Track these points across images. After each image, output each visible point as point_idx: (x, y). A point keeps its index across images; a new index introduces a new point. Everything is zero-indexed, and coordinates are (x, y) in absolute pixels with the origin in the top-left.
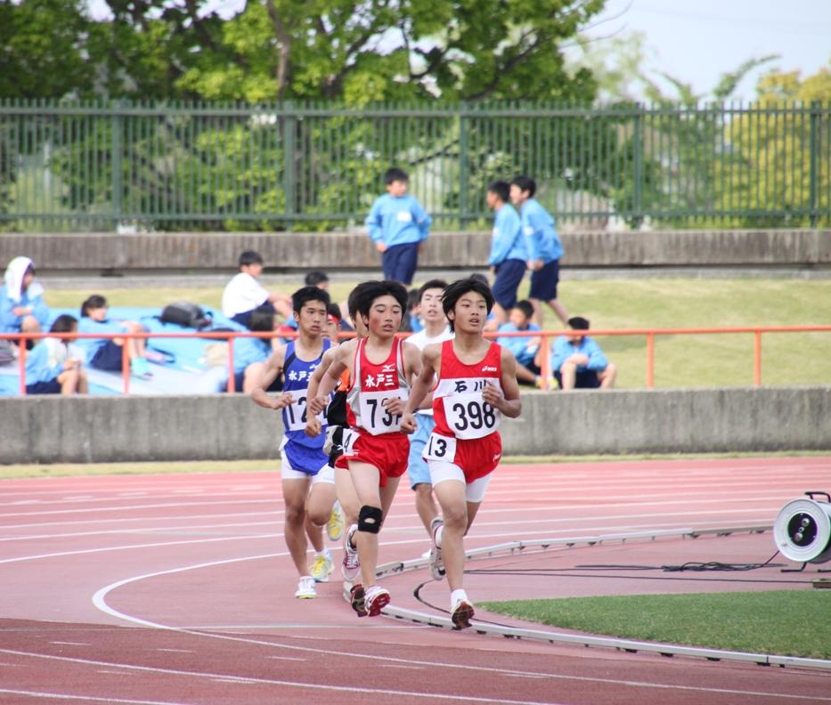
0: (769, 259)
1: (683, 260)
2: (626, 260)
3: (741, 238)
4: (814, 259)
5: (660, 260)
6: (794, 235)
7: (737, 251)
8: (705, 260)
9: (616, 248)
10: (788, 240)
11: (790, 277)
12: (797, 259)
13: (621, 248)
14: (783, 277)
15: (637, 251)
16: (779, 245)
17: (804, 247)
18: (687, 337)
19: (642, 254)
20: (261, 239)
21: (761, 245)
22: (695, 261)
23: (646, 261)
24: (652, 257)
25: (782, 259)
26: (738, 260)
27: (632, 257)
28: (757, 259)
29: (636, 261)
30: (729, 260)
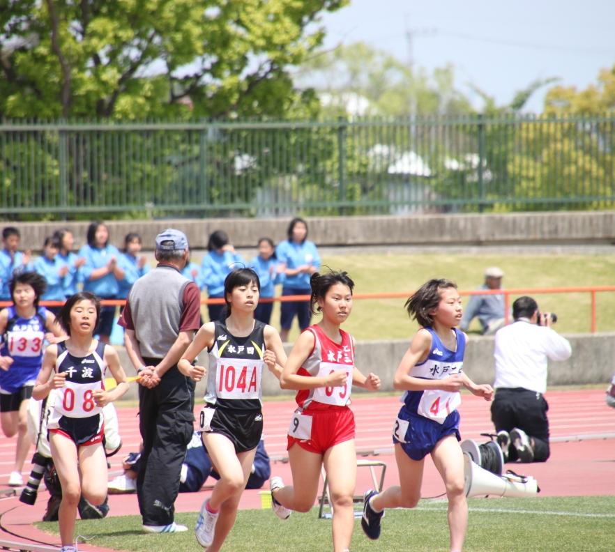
0: (447, 238)
1: (378, 239)
2: (333, 240)
3: (424, 222)
4: (483, 238)
5: (361, 240)
6: (466, 220)
7: (422, 233)
8: (396, 240)
9: (325, 232)
10: (462, 224)
11: (460, 252)
12: (469, 237)
13: (329, 231)
14: (454, 253)
15: (342, 234)
16: (454, 227)
17: (474, 229)
18: (374, 301)
19: (347, 235)
20: (40, 228)
21: (440, 227)
22: (389, 240)
23: (350, 241)
24: (354, 238)
25: (457, 238)
26: (423, 240)
27: (339, 238)
28: (436, 238)
29: (343, 241)
30: (415, 239)
